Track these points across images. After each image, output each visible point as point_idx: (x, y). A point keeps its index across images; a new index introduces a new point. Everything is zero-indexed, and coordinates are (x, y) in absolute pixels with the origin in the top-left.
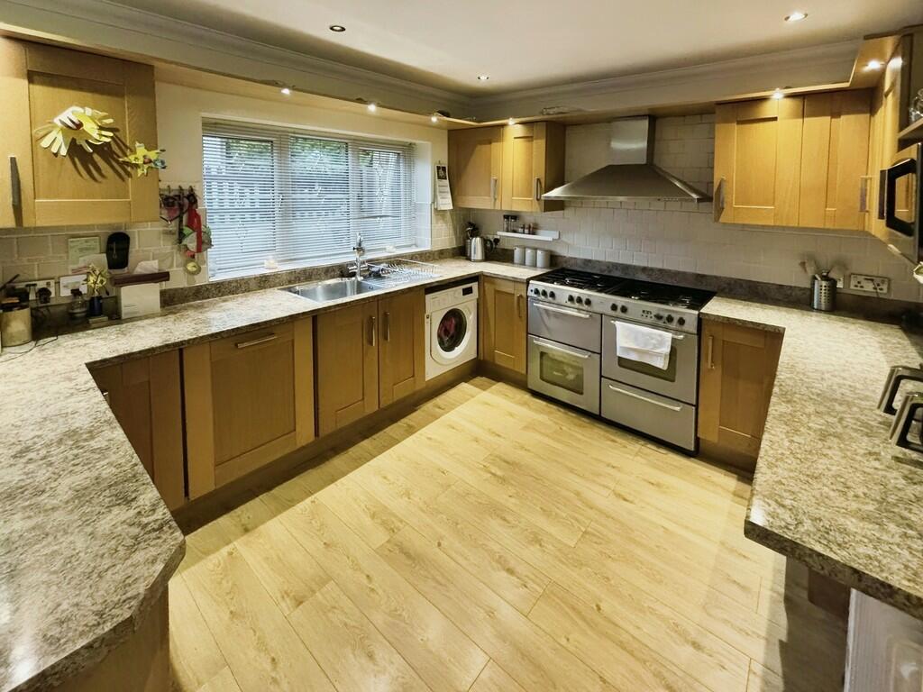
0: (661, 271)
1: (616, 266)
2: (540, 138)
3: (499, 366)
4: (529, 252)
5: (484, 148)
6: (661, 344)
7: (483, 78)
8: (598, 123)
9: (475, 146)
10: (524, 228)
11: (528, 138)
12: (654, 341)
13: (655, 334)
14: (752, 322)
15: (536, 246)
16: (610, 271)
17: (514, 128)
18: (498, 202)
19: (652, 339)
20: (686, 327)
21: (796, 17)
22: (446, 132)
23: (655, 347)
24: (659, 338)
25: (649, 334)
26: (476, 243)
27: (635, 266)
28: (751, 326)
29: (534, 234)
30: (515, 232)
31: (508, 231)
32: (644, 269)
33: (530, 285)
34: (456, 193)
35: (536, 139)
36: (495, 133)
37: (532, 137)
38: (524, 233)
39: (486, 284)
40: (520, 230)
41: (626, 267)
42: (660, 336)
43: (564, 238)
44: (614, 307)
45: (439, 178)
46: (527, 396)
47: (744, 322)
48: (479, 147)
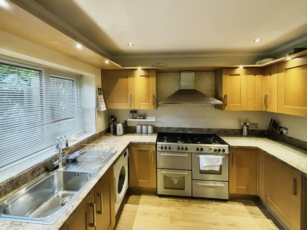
0: (196, 129)
1: (179, 129)
2: (154, 77)
3: (142, 188)
4: (144, 127)
5: (124, 80)
6: (218, 161)
7: (131, 44)
8: (170, 72)
9: (118, 79)
10: (140, 116)
11: (147, 76)
12: (216, 161)
13: (216, 158)
14: (247, 147)
15: (148, 124)
16: (177, 131)
17: (140, 71)
18: (133, 106)
19: (215, 160)
20: (225, 152)
21: (258, 40)
22: (100, 71)
23: (217, 163)
24: (217, 159)
25: (214, 158)
26: (120, 126)
27: (187, 128)
28: (247, 148)
29: (145, 119)
30: (136, 118)
31: (132, 119)
32: (190, 129)
33: (158, 145)
34: (107, 102)
35: (152, 77)
36: (130, 73)
37: (149, 76)
38: (140, 119)
39: (132, 148)
40: (139, 117)
41: (183, 129)
42: (218, 158)
43: (158, 120)
44: (198, 149)
45: (99, 94)
46: (158, 198)
47: (245, 147)
48: (120, 80)
